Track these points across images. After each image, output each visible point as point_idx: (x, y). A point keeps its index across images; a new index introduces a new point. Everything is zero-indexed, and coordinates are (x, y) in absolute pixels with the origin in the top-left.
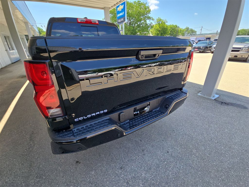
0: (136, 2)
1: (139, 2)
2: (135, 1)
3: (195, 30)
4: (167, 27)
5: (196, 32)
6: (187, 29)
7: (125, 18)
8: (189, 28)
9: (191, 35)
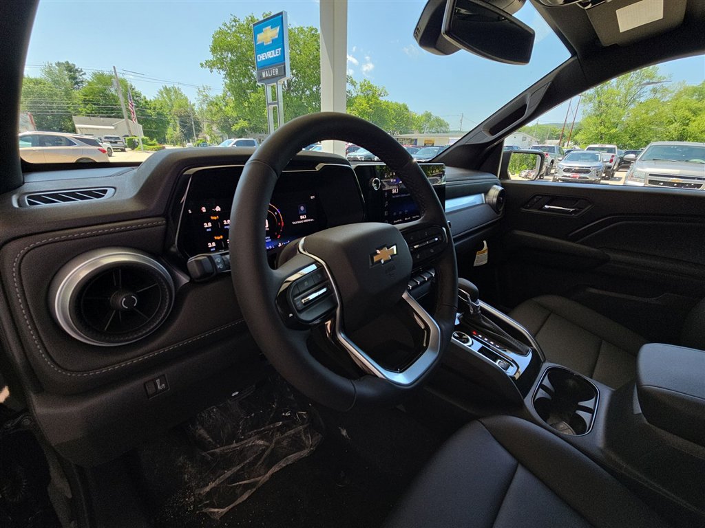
0: (305, 29)
1: (312, 30)
2: (302, 28)
3: (446, 121)
4: (387, 106)
5: (448, 124)
6: (428, 116)
7: (285, 67)
8: (431, 115)
9: (438, 132)
